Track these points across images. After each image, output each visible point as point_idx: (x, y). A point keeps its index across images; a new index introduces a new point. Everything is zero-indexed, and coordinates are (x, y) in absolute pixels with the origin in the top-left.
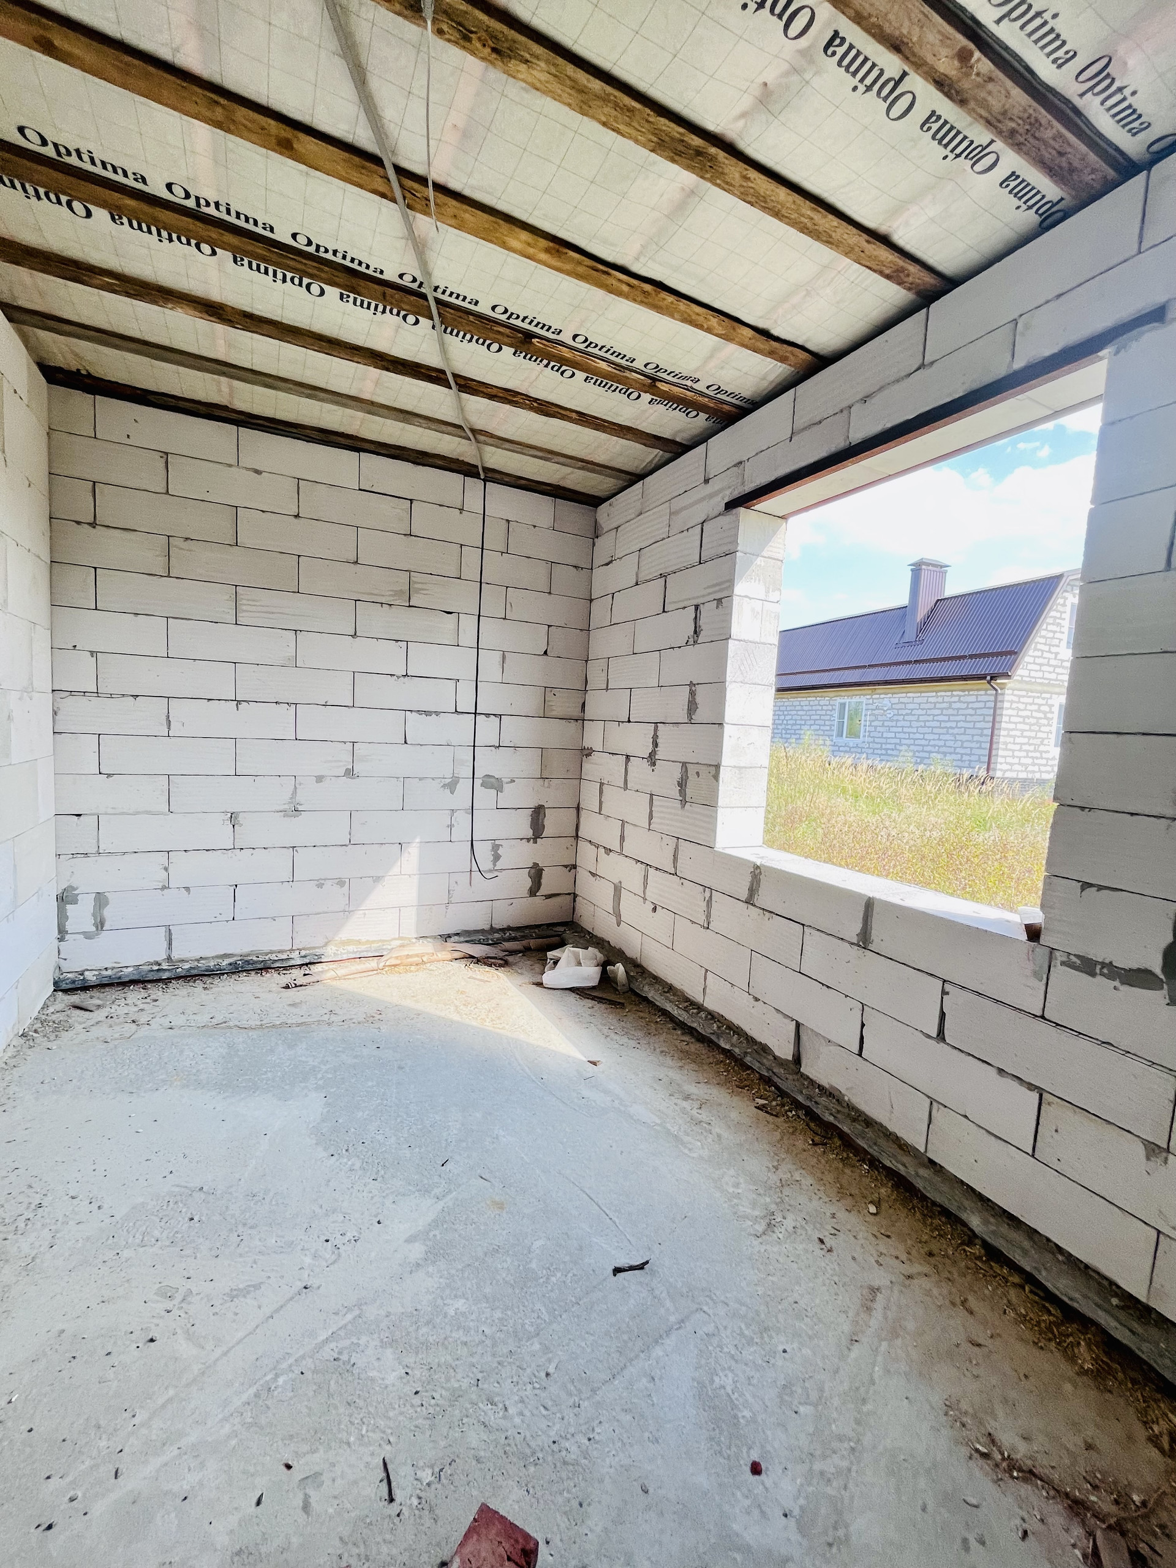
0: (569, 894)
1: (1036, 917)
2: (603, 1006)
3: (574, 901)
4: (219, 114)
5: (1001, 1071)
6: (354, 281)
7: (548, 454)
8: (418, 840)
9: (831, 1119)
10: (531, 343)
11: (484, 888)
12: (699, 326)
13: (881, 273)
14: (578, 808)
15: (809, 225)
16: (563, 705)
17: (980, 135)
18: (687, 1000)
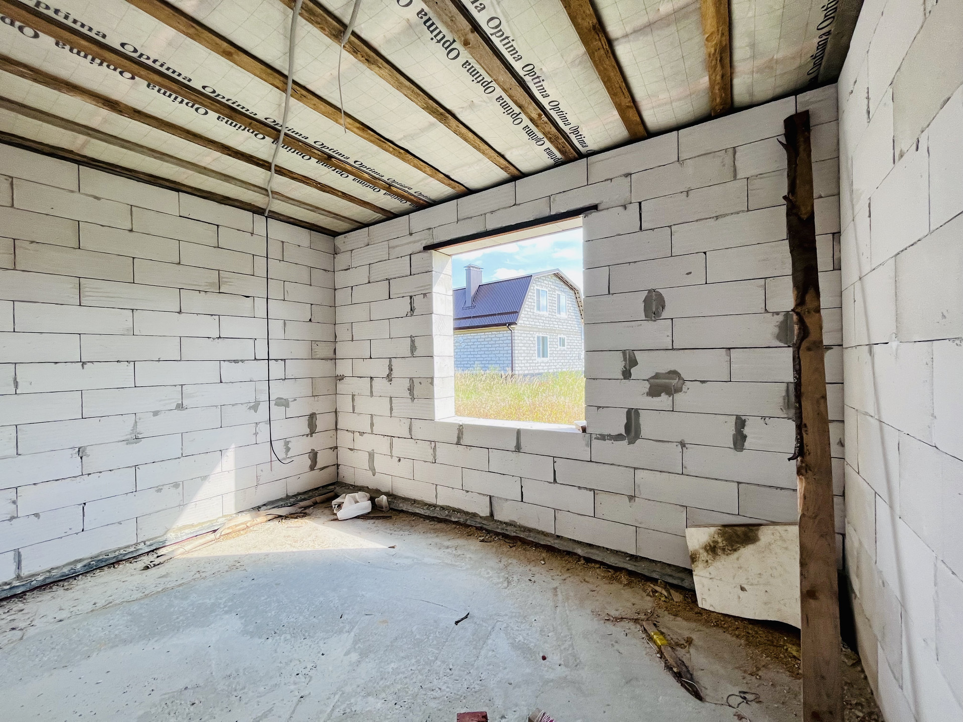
0: (334, 465)
1: (584, 423)
2: (380, 521)
3: (338, 469)
4: (192, 31)
5: (579, 488)
8: (233, 446)
9: (515, 534)
10: (331, 160)
11: (281, 470)
14: (336, 412)
16: (324, 350)
18: (426, 504)
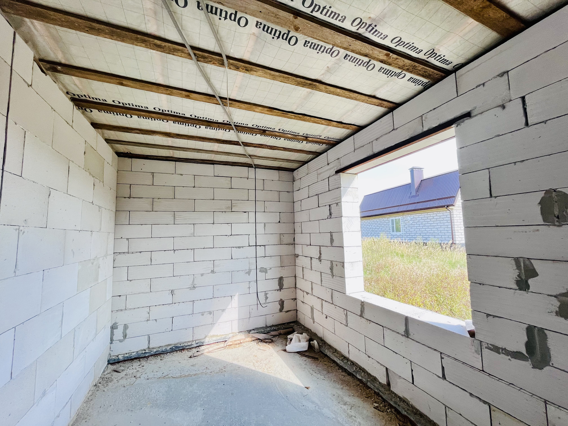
0: (295, 310)
1: (472, 328)
3: (297, 313)
4: (168, 92)
5: (471, 394)
6: (209, 124)
7: (275, 159)
8: (237, 294)
9: (406, 413)
10: (266, 133)
11: (262, 311)
12: (319, 123)
13: (375, 105)
14: (295, 277)
15: (349, 96)
16: (287, 239)
17: (398, 71)
18: (343, 356)
